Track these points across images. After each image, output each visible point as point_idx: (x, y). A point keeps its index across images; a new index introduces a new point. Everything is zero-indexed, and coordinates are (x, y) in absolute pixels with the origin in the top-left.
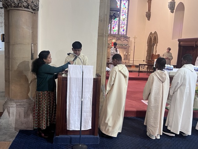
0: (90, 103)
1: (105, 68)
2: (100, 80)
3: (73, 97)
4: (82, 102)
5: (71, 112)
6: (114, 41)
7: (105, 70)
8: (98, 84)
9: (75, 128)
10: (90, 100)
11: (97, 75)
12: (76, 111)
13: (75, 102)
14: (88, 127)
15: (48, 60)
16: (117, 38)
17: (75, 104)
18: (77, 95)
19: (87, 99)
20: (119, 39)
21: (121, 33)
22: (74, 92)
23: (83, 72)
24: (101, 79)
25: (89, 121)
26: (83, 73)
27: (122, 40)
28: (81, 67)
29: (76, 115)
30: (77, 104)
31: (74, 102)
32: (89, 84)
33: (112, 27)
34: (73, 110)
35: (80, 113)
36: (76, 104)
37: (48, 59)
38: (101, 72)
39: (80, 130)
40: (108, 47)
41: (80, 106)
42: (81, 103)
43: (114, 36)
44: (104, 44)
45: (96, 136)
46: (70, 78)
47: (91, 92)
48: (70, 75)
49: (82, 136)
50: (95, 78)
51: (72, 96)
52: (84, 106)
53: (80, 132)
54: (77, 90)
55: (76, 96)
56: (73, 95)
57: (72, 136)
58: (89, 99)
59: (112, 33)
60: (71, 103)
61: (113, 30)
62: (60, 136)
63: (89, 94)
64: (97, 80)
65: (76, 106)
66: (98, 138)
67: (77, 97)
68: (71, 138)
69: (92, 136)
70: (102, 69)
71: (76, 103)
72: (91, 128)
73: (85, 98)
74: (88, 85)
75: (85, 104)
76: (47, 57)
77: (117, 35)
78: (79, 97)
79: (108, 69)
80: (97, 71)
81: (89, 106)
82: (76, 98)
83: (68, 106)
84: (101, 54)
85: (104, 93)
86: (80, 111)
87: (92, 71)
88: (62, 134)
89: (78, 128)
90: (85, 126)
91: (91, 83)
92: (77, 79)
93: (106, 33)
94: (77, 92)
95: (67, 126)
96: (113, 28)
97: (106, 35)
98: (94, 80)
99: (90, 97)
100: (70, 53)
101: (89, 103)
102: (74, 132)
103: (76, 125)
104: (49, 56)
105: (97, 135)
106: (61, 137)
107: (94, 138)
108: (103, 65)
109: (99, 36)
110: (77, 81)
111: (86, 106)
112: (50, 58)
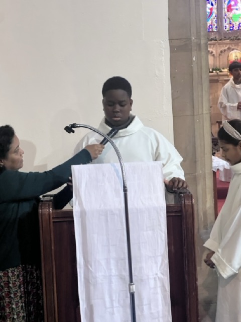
0: (164, 297)
1: (208, 163)
2: (190, 210)
3: (99, 280)
4: (132, 295)
6: (235, 55)
7: (207, 168)
8: (184, 227)
10: (163, 286)
13: (107, 299)
17: (108, 304)
18: (114, 272)
19: (152, 282)
22: (103, 262)
23: (125, 187)
26: (125, 191)
28: (117, 171)
30: (116, 304)
31: (103, 299)
32: (153, 231)
33: (225, 6)
36: (112, 307)
37: (12, 156)
38: (195, 179)
41: (129, 311)
42: (128, 301)
43: (234, 37)
44: (195, 76)
46: (83, 214)
47: (163, 257)
48: (81, 204)
51: (95, 278)
52: (142, 310)
54: (113, 254)
55: (110, 276)
56: (100, 275)
58: (159, 284)
59: (226, 26)
60: (96, 302)
61: (230, 15)
63: (156, 263)
64: (181, 211)
65: (113, 314)
67: (114, 279)
71: (112, 301)
73: (142, 280)
74: (150, 232)
75: (145, 302)
76: (8, 150)
78: (122, 278)
79: (219, 163)
81: (160, 307)
82: (110, 282)
83: (86, 314)
84: (188, 113)
91: (160, 225)
92: (106, 215)
93: (198, 38)
94: (112, 262)
96: (229, 9)
97: (199, 45)
98: (167, 212)
104: (13, 146)
108: (199, 150)
109: (173, 49)
110: (107, 221)
111: (150, 308)
112: (16, 151)
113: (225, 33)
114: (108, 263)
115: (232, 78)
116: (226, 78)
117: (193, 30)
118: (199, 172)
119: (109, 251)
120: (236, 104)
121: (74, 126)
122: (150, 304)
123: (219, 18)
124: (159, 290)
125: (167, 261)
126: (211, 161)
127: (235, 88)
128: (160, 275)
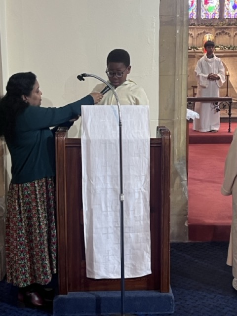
0: (145, 206)
1: (183, 111)
2: (168, 143)
3: (98, 191)
4: (122, 203)
5: (94, 230)
6: (208, 37)
7: (183, 115)
8: (163, 155)
9: (107, 271)
10: (145, 198)
11: (160, 130)
12: (107, 228)
13: (103, 206)
14: (141, 270)
15: (35, 98)
16: (216, 29)
17: (104, 209)
18: (109, 186)
19: (137, 195)
20: (223, 32)
21: (228, 14)
22: (101, 178)
23: (120, 123)
25: (145, 253)
26: (120, 125)
27: (232, 34)
28: (115, 111)
29: (108, 238)
30: (109, 209)
31: (100, 205)
32: (139, 156)
34: (99, 226)
35: (119, 233)
36: (107, 211)
37: (34, 94)
38: (173, 123)
39: (119, 277)
41: (119, 214)
42: (119, 207)
43: (209, 24)
45: (163, 294)
46: (88, 142)
47: (146, 176)
48: (87, 134)
49: (127, 294)
50: (155, 136)
51: (95, 189)
52: (128, 215)
53: (121, 283)
54: (109, 173)
55: (106, 188)
56: (99, 187)
57: (102, 294)
58: (142, 196)
60: (95, 207)
61: (207, 7)
62: (70, 295)
63: (141, 181)
64: (161, 143)
65: (106, 216)
66: (169, 298)
67: (109, 191)
68: (99, 300)
69: (154, 294)
70: (176, 116)
71: (106, 207)
72: (150, 272)
73: (129, 193)
74: (137, 158)
75: (131, 208)
76: (32, 89)
77: (217, 21)
78: (114, 190)
79: (192, 114)
80: (162, 121)
81: (142, 213)
82: (106, 194)
83: (87, 215)
84: (171, 73)
85: (182, 180)
86: (119, 229)
87: (145, 119)
88: (75, 289)
89: (117, 273)
90: (134, 269)
91: (145, 153)
92: (105, 144)
93: (182, 15)
94: (108, 179)
95: (88, 268)
97: (182, 22)
98: (151, 144)
101: (142, 205)
102: (106, 283)
103: (111, 266)
104: (35, 87)
105: (168, 291)
106: (72, 297)
107: (159, 297)
108: (177, 102)
109: (162, 24)
110: (106, 147)
111: (134, 214)
113: (202, 20)
114: (105, 179)
116: (201, 55)
117: (178, 10)
118: (176, 118)
119: (106, 171)
120: (207, 75)
121: (84, 75)
122: (134, 210)
124: (142, 201)
125: (148, 180)
126: (186, 111)
128: (143, 190)
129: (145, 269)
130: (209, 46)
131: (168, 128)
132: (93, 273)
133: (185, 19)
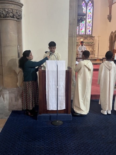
1: (75, 62)
3: (51, 85)
4: (57, 89)
5: (49, 96)
6: (82, 40)
7: (75, 63)
8: (69, 75)
9: (53, 108)
10: (64, 87)
11: (69, 68)
12: (53, 96)
13: (52, 89)
14: (63, 108)
15: (30, 57)
16: (84, 38)
17: (52, 90)
18: (54, 84)
19: (62, 86)
20: (86, 38)
21: (88, 33)
23: (57, 66)
24: (71, 71)
25: (64, 103)
27: (88, 39)
28: (56, 62)
29: (53, 98)
30: (54, 90)
31: (51, 89)
32: (63, 75)
33: (80, 29)
34: (51, 95)
35: (57, 97)
36: (53, 91)
37: (30, 56)
38: (72, 66)
39: (56, 110)
40: (77, 45)
41: (56, 92)
42: (56, 90)
43: (82, 36)
44: (74, 43)
45: (69, 115)
46: (48, 71)
47: (64, 81)
48: (47, 69)
49: (59, 114)
50: (67, 69)
51: (50, 84)
52: (59, 92)
53: (57, 111)
54: (54, 80)
55: (53, 84)
56: (51, 84)
57: (51, 114)
58: (63, 87)
59: (80, 34)
61: (81, 31)
62: (42, 115)
64: (69, 72)
65: (53, 92)
66: (70, 116)
67: (54, 85)
68: (50, 116)
69: (66, 114)
70: (73, 63)
71: (53, 90)
72: (65, 108)
73: (59, 86)
74: (62, 76)
75: (60, 90)
76: (29, 55)
77: (84, 35)
78: (55, 85)
79: (77, 63)
80: (69, 65)
81: (63, 92)
82: (53, 86)
83: (47, 92)
84: (71, 51)
85: (74, 82)
86: (57, 96)
87: (64, 65)
88: (44, 113)
90: (61, 107)
92: (53, 72)
93: (75, 34)
94: (53, 81)
95: (47, 107)
96: (81, 30)
97: (75, 36)
98: (66, 72)
99: (63, 85)
100: (47, 52)
101: (63, 89)
102: (53, 111)
103: (54, 106)
104: (30, 54)
105: (70, 114)
106: (43, 115)
107: (68, 115)
108: (73, 59)
109: (69, 37)
110: (53, 73)
111: (61, 92)
112: (31, 56)
114: (53, 82)
115: (81, 45)
116: (79, 45)
117: (74, 33)
118: (73, 64)
119: (53, 79)
120: (81, 51)
122: (61, 91)
123: (79, 32)
124: (63, 88)
125: (65, 82)
126: (76, 62)
127: (81, 47)
129: (64, 108)
130: (82, 42)
131: (71, 67)
132: (49, 109)
133: (76, 35)
